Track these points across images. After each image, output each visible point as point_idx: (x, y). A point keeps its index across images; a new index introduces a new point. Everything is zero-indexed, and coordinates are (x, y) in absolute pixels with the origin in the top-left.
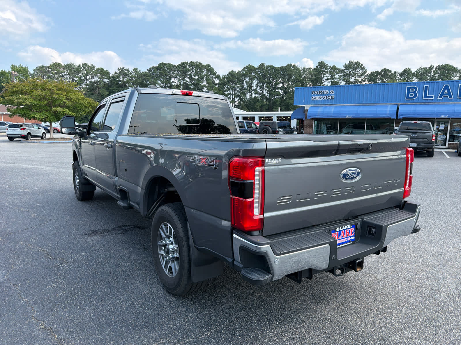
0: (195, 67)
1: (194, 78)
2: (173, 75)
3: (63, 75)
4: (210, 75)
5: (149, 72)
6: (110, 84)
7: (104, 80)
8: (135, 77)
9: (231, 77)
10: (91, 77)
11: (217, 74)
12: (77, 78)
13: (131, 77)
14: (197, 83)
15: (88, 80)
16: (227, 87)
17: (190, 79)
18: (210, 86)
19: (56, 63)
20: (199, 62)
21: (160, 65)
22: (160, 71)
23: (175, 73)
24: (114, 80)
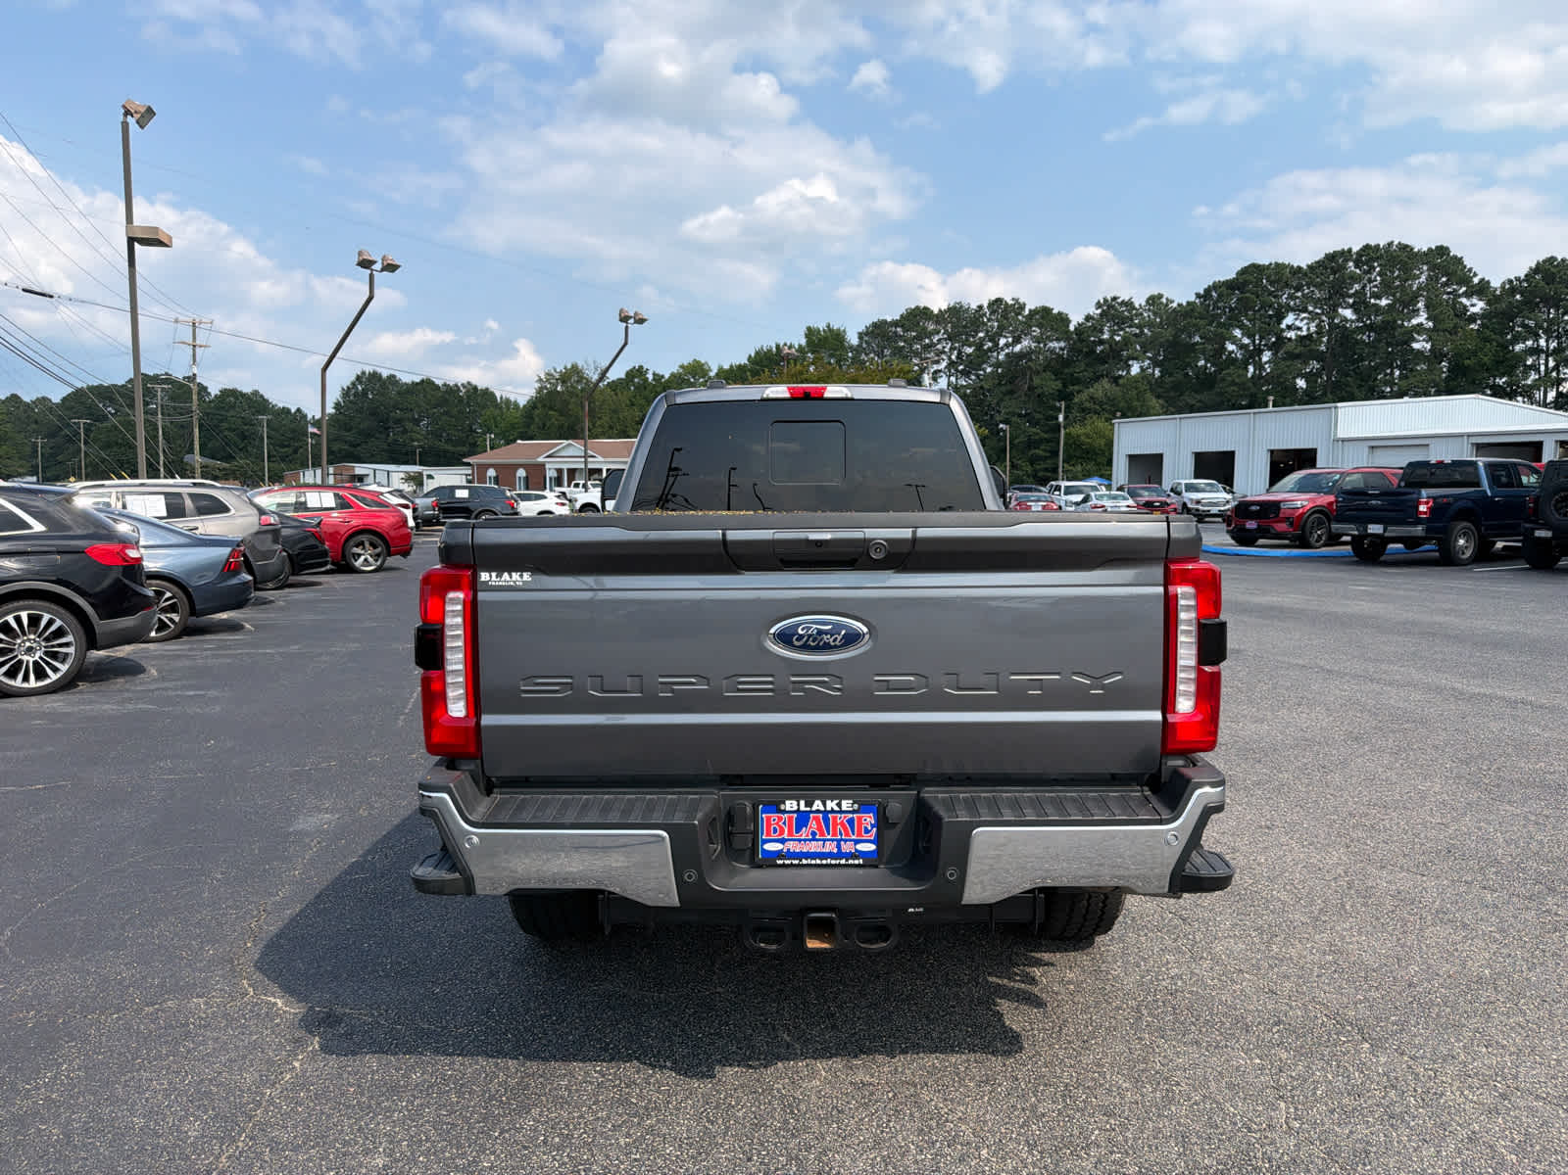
0: (1379, 265)
1: (1375, 305)
2: (1292, 303)
3: (935, 341)
4: (1446, 284)
5: (1202, 304)
6: (1068, 354)
7: (1051, 344)
8: (1151, 325)
9: (1542, 283)
10: (1010, 340)
11: (1476, 280)
12: (970, 346)
13: (1139, 326)
14: (1388, 322)
15: (1002, 349)
16: (1524, 326)
17: (1356, 311)
18: (1441, 327)
19: (917, 308)
20: (1399, 243)
21: (1244, 271)
22: (1242, 293)
23: (1299, 294)
24: (1081, 340)
